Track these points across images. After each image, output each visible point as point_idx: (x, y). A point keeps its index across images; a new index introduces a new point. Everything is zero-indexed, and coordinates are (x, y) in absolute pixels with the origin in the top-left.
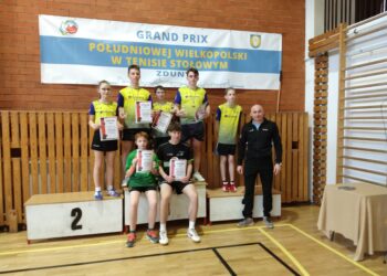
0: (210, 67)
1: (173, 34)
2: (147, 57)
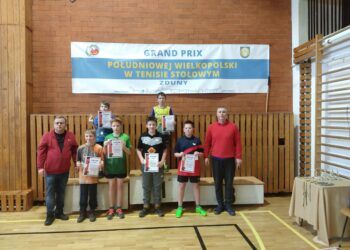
0: (204, 76)
1: (173, 51)
2: (152, 70)
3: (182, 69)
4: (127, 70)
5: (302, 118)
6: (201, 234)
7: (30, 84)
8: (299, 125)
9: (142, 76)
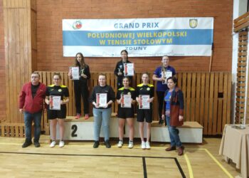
0: (160, 42)
1: (136, 24)
2: (119, 39)
3: (143, 38)
4: (101, 39)
5: (239, 76)
6: (147, 164)
7: (34, 50)
8: (236, 82)
9: (112, 43)
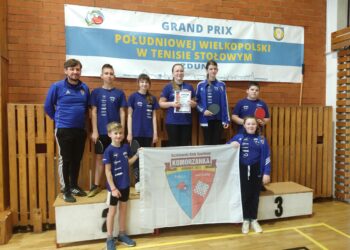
0: (234, 59)
1: (198, 26)
3: (208, 50)
4: (140, 47)
5: (340, 112)
9: (159, 56)
